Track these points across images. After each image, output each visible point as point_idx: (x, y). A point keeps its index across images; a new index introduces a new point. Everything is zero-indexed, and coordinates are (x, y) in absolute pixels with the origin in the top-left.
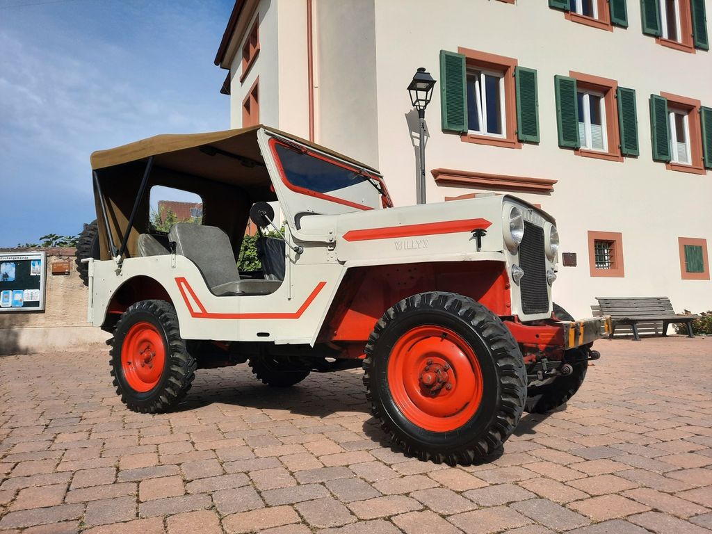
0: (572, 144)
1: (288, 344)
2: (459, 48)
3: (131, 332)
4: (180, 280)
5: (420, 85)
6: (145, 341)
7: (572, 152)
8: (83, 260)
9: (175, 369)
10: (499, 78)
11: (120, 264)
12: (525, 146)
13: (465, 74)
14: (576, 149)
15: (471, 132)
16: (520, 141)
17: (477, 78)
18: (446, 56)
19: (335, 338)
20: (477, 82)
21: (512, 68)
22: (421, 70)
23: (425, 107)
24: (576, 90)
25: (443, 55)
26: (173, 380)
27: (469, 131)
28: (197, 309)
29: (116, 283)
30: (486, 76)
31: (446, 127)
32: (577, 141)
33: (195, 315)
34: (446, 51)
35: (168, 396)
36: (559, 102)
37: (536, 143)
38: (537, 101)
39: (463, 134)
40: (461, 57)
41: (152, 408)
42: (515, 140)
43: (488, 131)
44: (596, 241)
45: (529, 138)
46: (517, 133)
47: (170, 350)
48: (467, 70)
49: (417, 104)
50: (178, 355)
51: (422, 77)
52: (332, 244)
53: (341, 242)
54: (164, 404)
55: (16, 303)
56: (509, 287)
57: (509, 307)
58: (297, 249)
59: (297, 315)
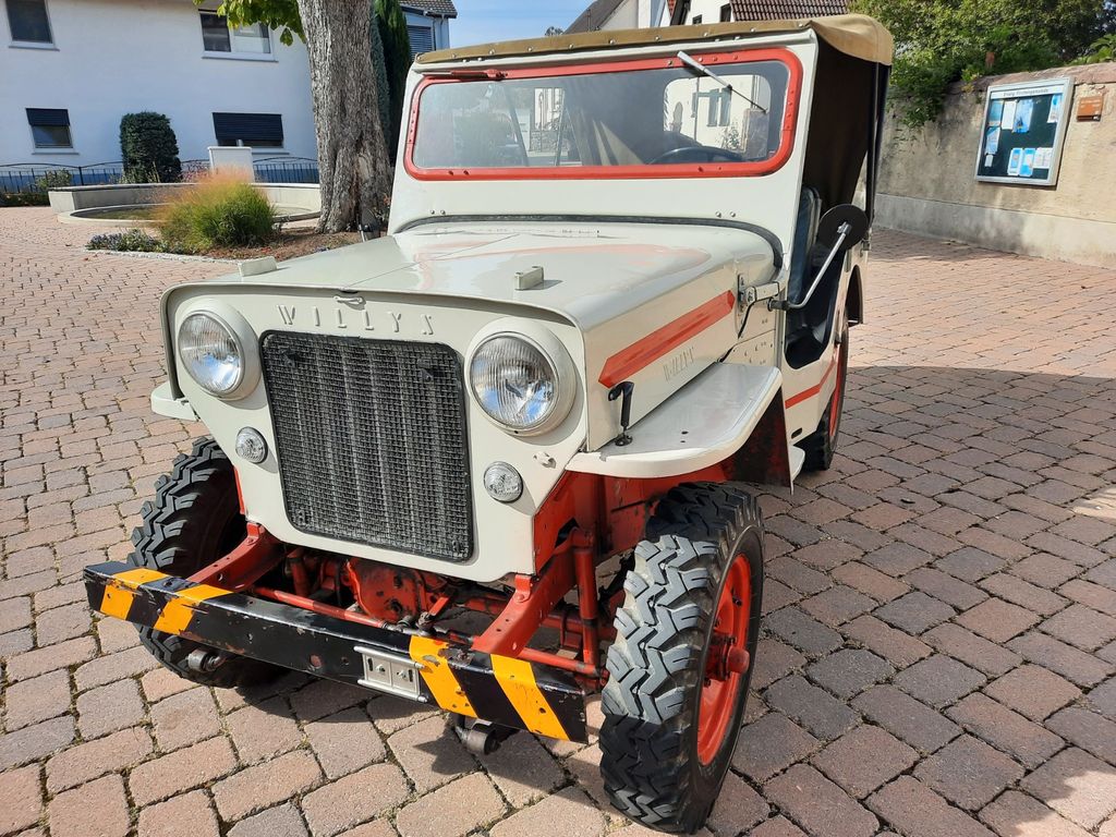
55: (1025, 169)
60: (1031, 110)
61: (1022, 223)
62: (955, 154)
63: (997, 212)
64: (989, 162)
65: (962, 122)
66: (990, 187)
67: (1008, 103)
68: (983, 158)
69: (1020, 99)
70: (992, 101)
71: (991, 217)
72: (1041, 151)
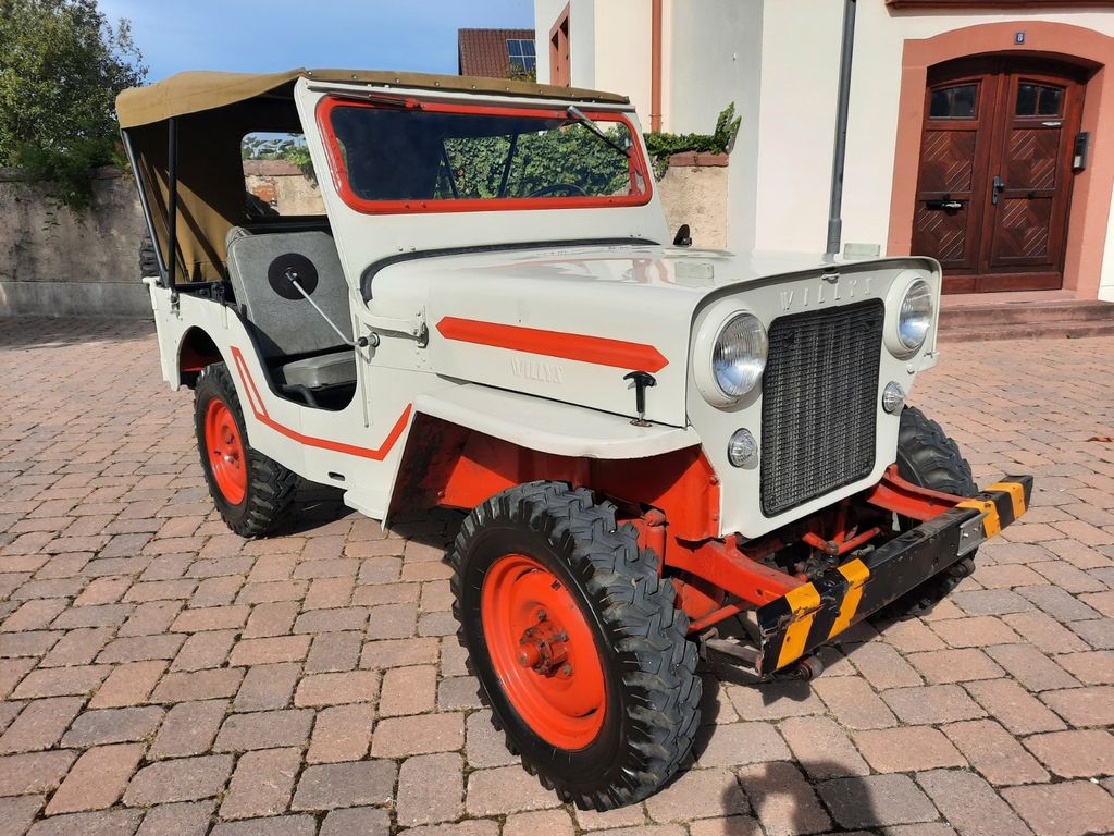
19: (444, 502)
28: (259, 410)
33: (259, 416)
52: (422, 339)
53: (434, 334)
56: (716, 483)
57: (716, 520)
58: (364, 342)
59: (379, 455)
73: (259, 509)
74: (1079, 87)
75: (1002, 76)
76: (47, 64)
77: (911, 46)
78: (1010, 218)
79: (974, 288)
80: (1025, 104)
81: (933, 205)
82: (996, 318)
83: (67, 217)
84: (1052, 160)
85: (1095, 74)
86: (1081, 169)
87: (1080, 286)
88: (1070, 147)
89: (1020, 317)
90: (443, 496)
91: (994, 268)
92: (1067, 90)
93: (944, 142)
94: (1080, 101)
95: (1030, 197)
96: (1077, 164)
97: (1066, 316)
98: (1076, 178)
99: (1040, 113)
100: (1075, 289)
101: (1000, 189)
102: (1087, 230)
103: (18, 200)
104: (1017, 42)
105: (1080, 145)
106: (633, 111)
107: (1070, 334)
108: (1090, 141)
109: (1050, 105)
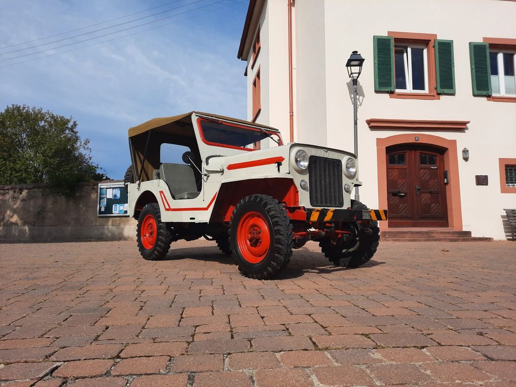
0: (485, 93)
1: (200, 223)
2: (389, 33)
3: (145, 219)
4: (161, 192)
5: (353, 63)
6: (150, 224)
7: (485, 99)
8: (126, 184)
9: (160, 237)
10: (423, 49)
11: (139, 185)
12: (443, 97)
13: (393, 49)
14: (489, 96)
15: (398, 91)
16: (439, 94)
17: (405, 51)
18: (378, 39)
19: (224, 220)
20: (405, 54)
21: (433, 41)
22: (355, 53)
23: (358, 77)
24: (488, 51)
25: (376, 39)
26: (160, 243)
27: (396, 90)
28: (167, 207)
29: (138, 194)
30: (412, 49)
31: (378, 89)
32: (488, 90)
33: (167, 210)
34: (377, 36)
35: (158, 251)
36: (473, 62)
37: (453, 94)
38: (453, 63)
39: (391, 93)
40: (389, 38)
41: (152, 258)
42: (435, 93)
43: (413, 89)
44: (507, 166)
45: (446, 91)
46: (436, 88)
47: (159, 228)
48: (395, 46)
49: (352, 76)
50: (162, 231)
51: (355, 57)
52: (222, 172)
53: (226, 170)
54: (156, 255)
55: (120, 211)
56: (298, 192)
57: (298, 202)
58: (206, 175)
59: (206, 209)
60: (119, 192)
61: (123, 229)
62: (84, 208)
63: (110, 227)
64: (103, 209)
65: (86, 196)
66: (105, 219)
67: (108, 190)
68: (100, 208)
69: (113, 188)
70: (101, 189)
71: (108, 229)
72: (126, 205)
73: (160, 246)
74: (441, 156)
75: (413, 151)
76: (56, 152)
77: (378, 140)
78: (424, 200)
79: (415, 225)
80: (423, 161)
81: (395, 195)
82: (423, 235)
83: (62, 200)
84: (436, 180)
85: (445, 152)
86: (447, 183)
87: (455, 225)
88: (442, 176)
89: (432, 235)
90: (225, 218)
91: (422, 218)
92: (438, 157)
93: (396, 173)
94: (442, 161)
95: (431, 193)
96: (446, 182)
97: (450, 235)
98: (447, 186)
99: (430, 164)
100: (453, 227)
101: (419, 189)
102: (454, 206)
103: (43, 195)
104: (416, 140)
105: (445, 175)
106: (279, 133)
107: (451, 240)
108: (448, 174)
109: (433, 162)
